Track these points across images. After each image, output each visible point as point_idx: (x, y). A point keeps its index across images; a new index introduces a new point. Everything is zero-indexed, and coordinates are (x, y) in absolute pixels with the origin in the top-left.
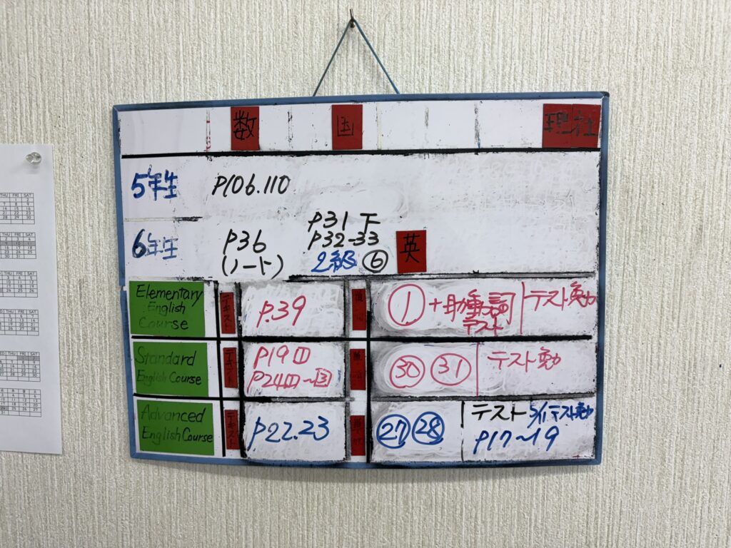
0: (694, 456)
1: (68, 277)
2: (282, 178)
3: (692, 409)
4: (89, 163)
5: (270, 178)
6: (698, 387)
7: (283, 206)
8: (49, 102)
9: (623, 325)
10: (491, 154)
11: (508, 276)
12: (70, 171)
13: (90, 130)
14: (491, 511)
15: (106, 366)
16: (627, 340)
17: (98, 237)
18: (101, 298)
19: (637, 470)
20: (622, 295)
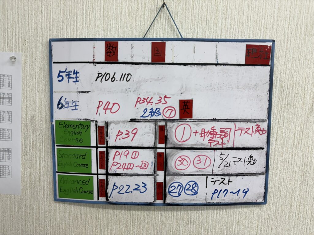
0: (304, 204)
1: (26, 115)
2: (128, 75)
3: (305, 184)
4: (38, 62)
5: (122, 74)
6: (308, 174)
7: (128, 87)
8: (21, 34)
9: (277, 146)
10: (222, 66)
11: (229, 121)
12: (29, 66)
13: (40, 47)
14: (215, 227)
15: (42, 156)
16: (278, 153)
17: (41, 96)
18: (41, 125)
19: (280, 210)
20: (277, 133)
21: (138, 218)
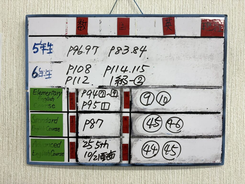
1: (5, 88)
4: (16, 41)
8: (2, 17)
9: (232, 107)
10: (180, 38)
12: (8, 44)
13: (18, 28)
15: (19, 125)
16: (233, 113)
17: (18, 71)
18: (18, 97)
19: (239, 167)
20: (231, 95)
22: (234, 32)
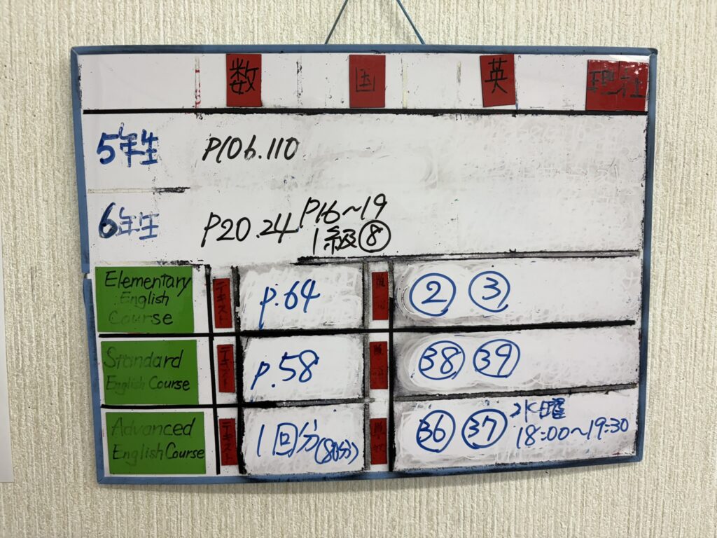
1: (16, 264)
2: (290, 141)
4: (42, 122)
5: (274, 140)
7: (291, 174)
9: (666, 308)
10: (529, 116)
11: (548, 255)
12: (18, 133)
13: (44, 82)
14: (525, 522)
15: (66, 373)
16: (670, 325)
17: (54, 214)
18: (59, 290)
19: (680, 467)
20: (666, 275)
21: (329, 517)
22: (680, 96)
